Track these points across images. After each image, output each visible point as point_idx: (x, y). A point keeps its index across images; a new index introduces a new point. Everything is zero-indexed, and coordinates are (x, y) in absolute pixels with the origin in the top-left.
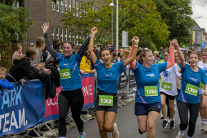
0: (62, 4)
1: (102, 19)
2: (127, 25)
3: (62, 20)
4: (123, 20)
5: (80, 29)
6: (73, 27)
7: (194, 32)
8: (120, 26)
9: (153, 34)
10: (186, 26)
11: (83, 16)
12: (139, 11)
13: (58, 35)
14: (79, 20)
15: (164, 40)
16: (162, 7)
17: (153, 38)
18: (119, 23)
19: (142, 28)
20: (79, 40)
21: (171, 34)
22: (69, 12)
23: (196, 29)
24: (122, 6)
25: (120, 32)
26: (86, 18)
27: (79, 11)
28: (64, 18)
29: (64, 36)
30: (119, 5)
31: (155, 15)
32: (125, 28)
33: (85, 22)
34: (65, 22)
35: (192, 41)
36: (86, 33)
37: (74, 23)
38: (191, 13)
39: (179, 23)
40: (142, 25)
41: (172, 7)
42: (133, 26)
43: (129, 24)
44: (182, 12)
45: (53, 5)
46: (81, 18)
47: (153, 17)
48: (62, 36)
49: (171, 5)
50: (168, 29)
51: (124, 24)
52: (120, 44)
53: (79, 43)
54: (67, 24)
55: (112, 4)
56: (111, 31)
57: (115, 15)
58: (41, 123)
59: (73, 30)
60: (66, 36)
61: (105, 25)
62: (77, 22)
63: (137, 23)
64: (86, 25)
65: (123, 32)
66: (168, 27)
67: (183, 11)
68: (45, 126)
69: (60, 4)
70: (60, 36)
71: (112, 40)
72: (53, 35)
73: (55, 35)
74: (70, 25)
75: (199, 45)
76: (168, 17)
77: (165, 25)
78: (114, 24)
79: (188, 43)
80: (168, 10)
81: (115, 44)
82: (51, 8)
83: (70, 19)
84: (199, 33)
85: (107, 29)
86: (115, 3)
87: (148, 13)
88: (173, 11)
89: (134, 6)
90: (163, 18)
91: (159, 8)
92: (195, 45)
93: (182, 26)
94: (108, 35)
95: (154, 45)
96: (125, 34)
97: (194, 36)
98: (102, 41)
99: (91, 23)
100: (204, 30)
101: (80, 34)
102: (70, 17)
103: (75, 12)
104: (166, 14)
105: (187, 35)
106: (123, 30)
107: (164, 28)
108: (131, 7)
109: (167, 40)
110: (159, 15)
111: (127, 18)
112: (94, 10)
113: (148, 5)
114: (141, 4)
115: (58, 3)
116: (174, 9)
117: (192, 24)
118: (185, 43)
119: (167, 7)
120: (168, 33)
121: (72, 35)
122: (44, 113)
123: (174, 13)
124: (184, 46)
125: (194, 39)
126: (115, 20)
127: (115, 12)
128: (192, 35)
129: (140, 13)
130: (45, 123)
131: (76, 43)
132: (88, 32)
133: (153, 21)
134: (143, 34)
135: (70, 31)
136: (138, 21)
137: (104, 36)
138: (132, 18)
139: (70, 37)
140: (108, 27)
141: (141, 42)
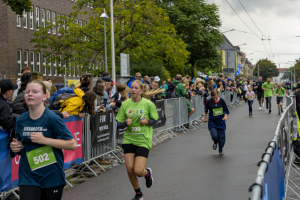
0: (31, 17)
1: (91, 37)
2: (127, 45)
3: (33, 41)
4: (121, 38)
5: (59, 53)
6: (49, 50)
7: (224, 53)
8: (117, 46)
9: (165, 56)
10: (212, 44)
11: (62, 33)
12: (143, 23)
13: (26, 62)
14: (57, 39)
15: (181, 64)
16: (176, 17)
17: (165, 62)
18: (115, 42)
19: (148, 48)
20: (58, 68)
21: (190, 55)
22: (41, 28)
23: (226, 47)
24: (119, 17)
25: (118, 55)
26: (67, 37)
27: (56, 26)
28: (35, 38)
29: (35, 63)
30: (114, 16)
31: (167, 29)
32: (125, 48)
33: (66, 43)
34: (36, 43)
35: (222, 64)
36: (67, 59)
37: (50, 45)
38: (219, 25)
39: (201, 39)
40: (148, 44)
41: (191, 17)
42: (136, 45)
43: (130, 43)
44: (205, 23)
45: (19, 19)
46: (60, 37)
47: (165, 32)
48: (33, 63)
49: (189, 13)
51: (122, 44)
52: (118, 73)
53: (59, 73)
54: (39, 46)
55: (104, 15)
56: (104, 54)
57: (109, 31)
58: (6, 190)
59: (48, 55)
60: (39, 63)
61: (95, 45)
62: (54, 43)
63: (141, 42)
64: (68, 46)
65: (122, 55)
66: (186, 45)
67: (207, 22)
68: (12, 194)
69: (28, 16)
70: (29, 63)
71: (107, 67)
72: (19, 62)
73: (23, 62)
74: (44, 47)
75: (232, 70)
76: (186, 31)
77: (182, 42)
78: (109, 44)
79: (216, 67)
80: (186, 22)
82: (15, 23)
83: (43, 39)
84: (232, 53)
85: (99, 51)
86: (109, 14)
87: (157, 26)
88: (193, 22)
89: (136, 17)
90: (179, 33)
91: (173, 19)
92: (226, 70)
93: (206, 44)
94: (100, 60)
95: (167, 73)
96: (124, 58)
97: (224, 57)
98: (91, 70)
99: (75, 43)
100: (238, 48)
101: (59, 60)
102: (44, 36)
103: (50, 27)
104: (183, 27)
105: (214, 55)
106: (121, 51)
107: (181, 47)
108: (132, 18)
109: (186, 64)
110: (173, 29)
111: (126, 34)
112: (79, 25)
113: (157, 14)
114: (146, 13)
115: (25, 16)
116: (194, 19)
117: (221, 40)
118: (213, 68)
119: (183, 17)
120: (187, 54)
121: (48, 61)
122: (10, 175)
123: (194, 25)
124: (210, 72)
125: (224, 61)
126: (109, 38)
127: (109, 26)
128: (221, 56)
129: (146, 26)
130: (13, 191)
131: (53, 73)
132: (71, 56)
133: (165, 37)
134: (151, 58)
135: (44, 56)
136: (142, 38)
137: (94, 62)
138: (134, 35)
139: (44, 64)
140: (100, 48)
141: (149, 68)
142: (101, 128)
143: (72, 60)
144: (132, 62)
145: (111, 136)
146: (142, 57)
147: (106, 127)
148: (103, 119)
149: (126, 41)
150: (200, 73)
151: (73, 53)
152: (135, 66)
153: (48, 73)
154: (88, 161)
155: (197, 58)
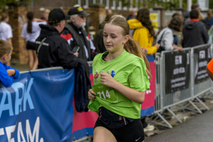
131: (117, 5)
142: (176, 71)
145: (188, 81)
147: (182, 70)
148: (179, 60)
154: (161, 110)
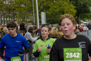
1: (26, 5)
2: (44, 8)
4: (41, 4)
5: (10, 13)
8: (39, 9)
11: (11, 3)
14: (8, 6)
18: (38, 6)
19: (55, 9)
20: (10, 21)
21: (77, 12)
25: (40, 13)
26: (13, 5)
32: (43, 10)
33: (13, 8)
36: (14, 16)
37: (5, 9)
39: (82, 3)
40: (55, 7)
42: (49, 8)
43: (46, 7)
46: (10, 5)
47: (63, 1)
50: (75, 9)
52: (40, 22)
56: (33, 13)
57: (35, 1)
59: (4, 14)
61: (28, 8)
62: (7, 8)
63: (51, 6)
64: (14, 9)
65: (42, 13)
66: (74, 7)
71: (34, 19)
74: (2, 10)
77: (72, 6)
78: (35, 8)
81: (36, 22)
83: (1, 6)
85: (30, 11)
90: (70, 0)
93: (84, 5)
94: (31, 16)
96: (43, 15)
98: (26, 21)
99: (18, 8)
101: (10, 17)
106: (41, 11)
107: (71, 8)
109: (74, 17)
118: (88, 18)
120: (75, 11)
121: (4, 18)
124: (87, 20)
126: (35, 4)
132: (16, 15)
133: (63, 3)
134: (56, 14)
135: (2, 15)
136: (52, 4)
137: (28, 17)
138: (47, 2)
139: (2, 19)
140: (30, 10)
141: (56, 19)
143: (16, 17)
144: (47, 16)
146: (52, 14)
149: (43, 6)
150: (82, 21)
151: (17, 13)
152: (49, 19)
153: (4, 23)
155: (80, 13)
